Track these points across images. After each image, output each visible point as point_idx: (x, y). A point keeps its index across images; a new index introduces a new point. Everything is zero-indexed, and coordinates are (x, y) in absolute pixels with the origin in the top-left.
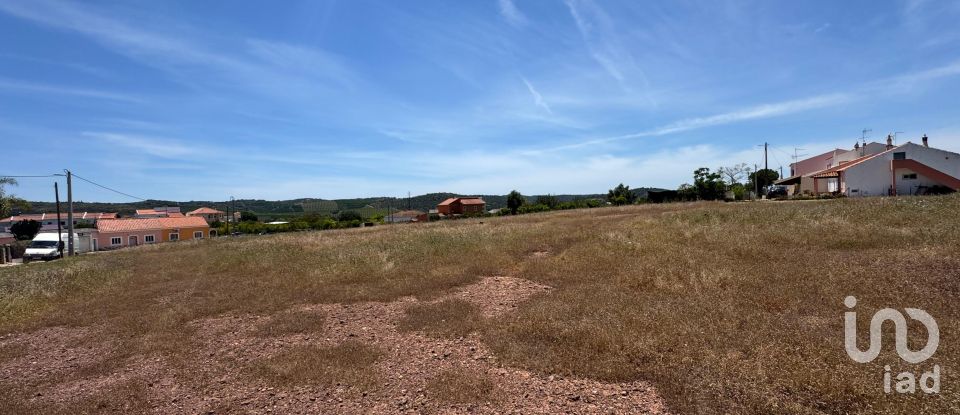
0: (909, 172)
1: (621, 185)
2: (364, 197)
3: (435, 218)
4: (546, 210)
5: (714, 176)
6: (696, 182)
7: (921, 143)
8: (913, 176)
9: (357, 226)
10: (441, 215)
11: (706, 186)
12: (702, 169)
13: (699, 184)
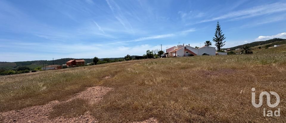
0: (187, 52)
1: (128, 55)
2: (30, 61)
3: (66, 67)
4: (106, 63)
5: (151, 52)
6: (147, 54)
8: (188, 52)
9: (28, 72)
10: (68, 66)
11: (149, 55)
12: (148, 50)
13: (148, 54)
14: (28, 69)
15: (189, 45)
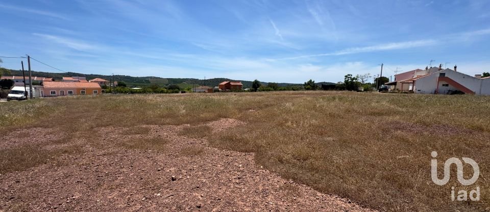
0: (445, 83)
1: (311, 80)
2: (182, 78)
3: (217, 91)
4: (272, 90)
5: (354, 79)
6: (345, 81)
7: (453, 69)
8: (447, 85)
9: (178, 92)
10: (220, 90)
11: (349, 84)
12: (349, 75)
13: (346, 82)
14: (178, 88)
15: (455, 67)
